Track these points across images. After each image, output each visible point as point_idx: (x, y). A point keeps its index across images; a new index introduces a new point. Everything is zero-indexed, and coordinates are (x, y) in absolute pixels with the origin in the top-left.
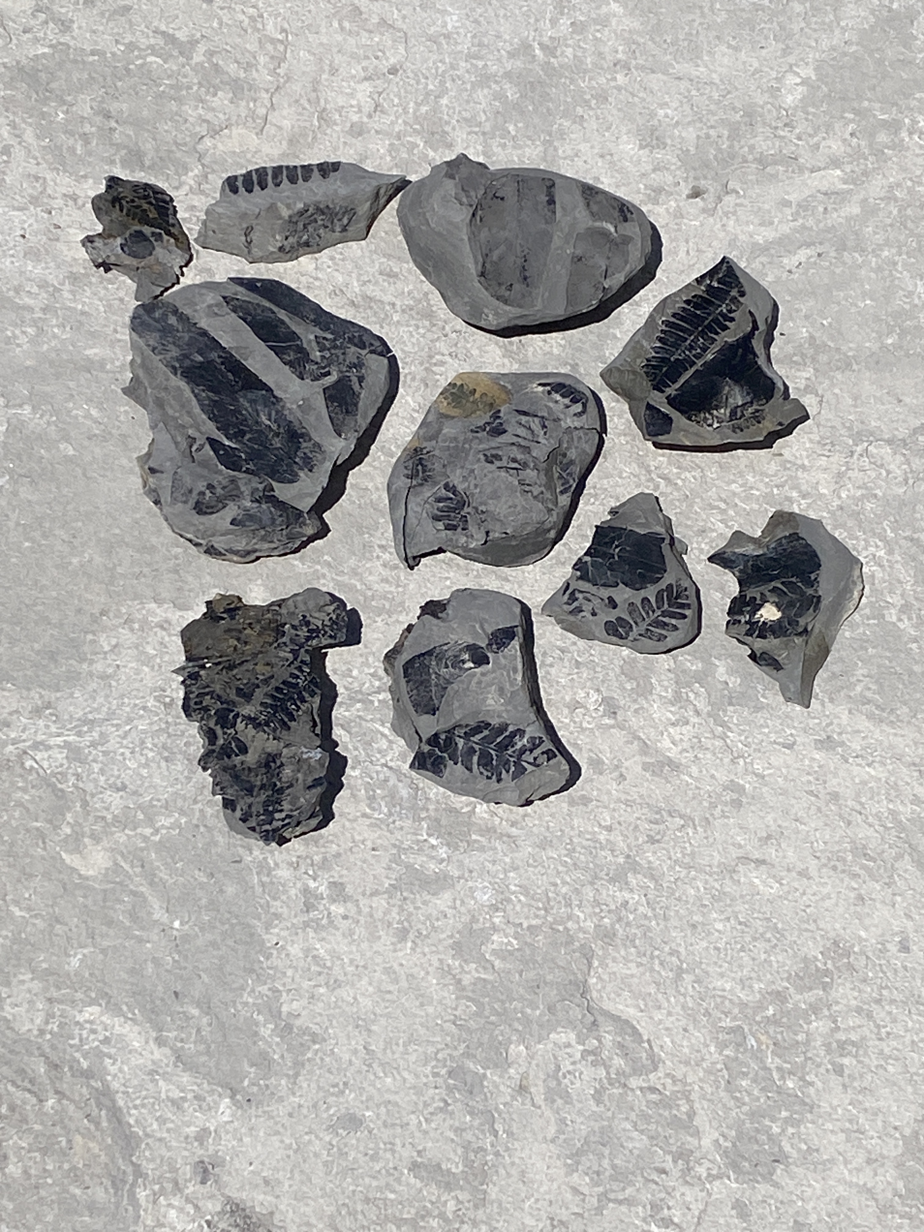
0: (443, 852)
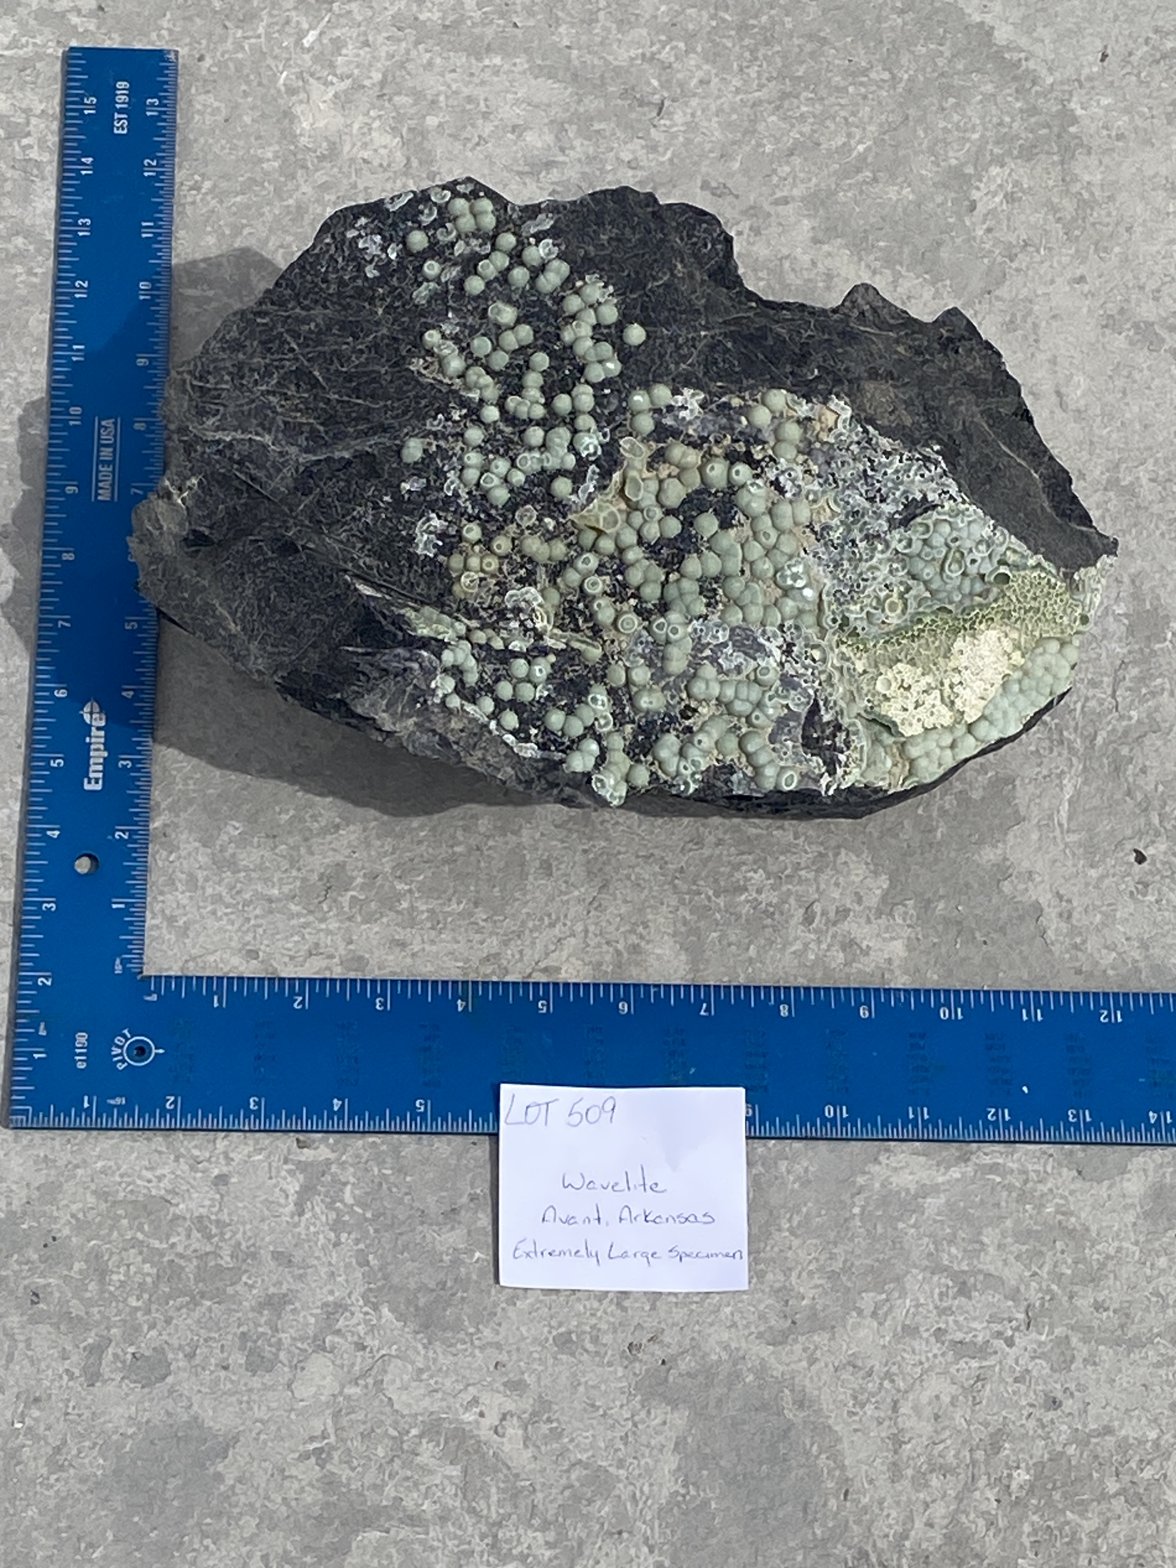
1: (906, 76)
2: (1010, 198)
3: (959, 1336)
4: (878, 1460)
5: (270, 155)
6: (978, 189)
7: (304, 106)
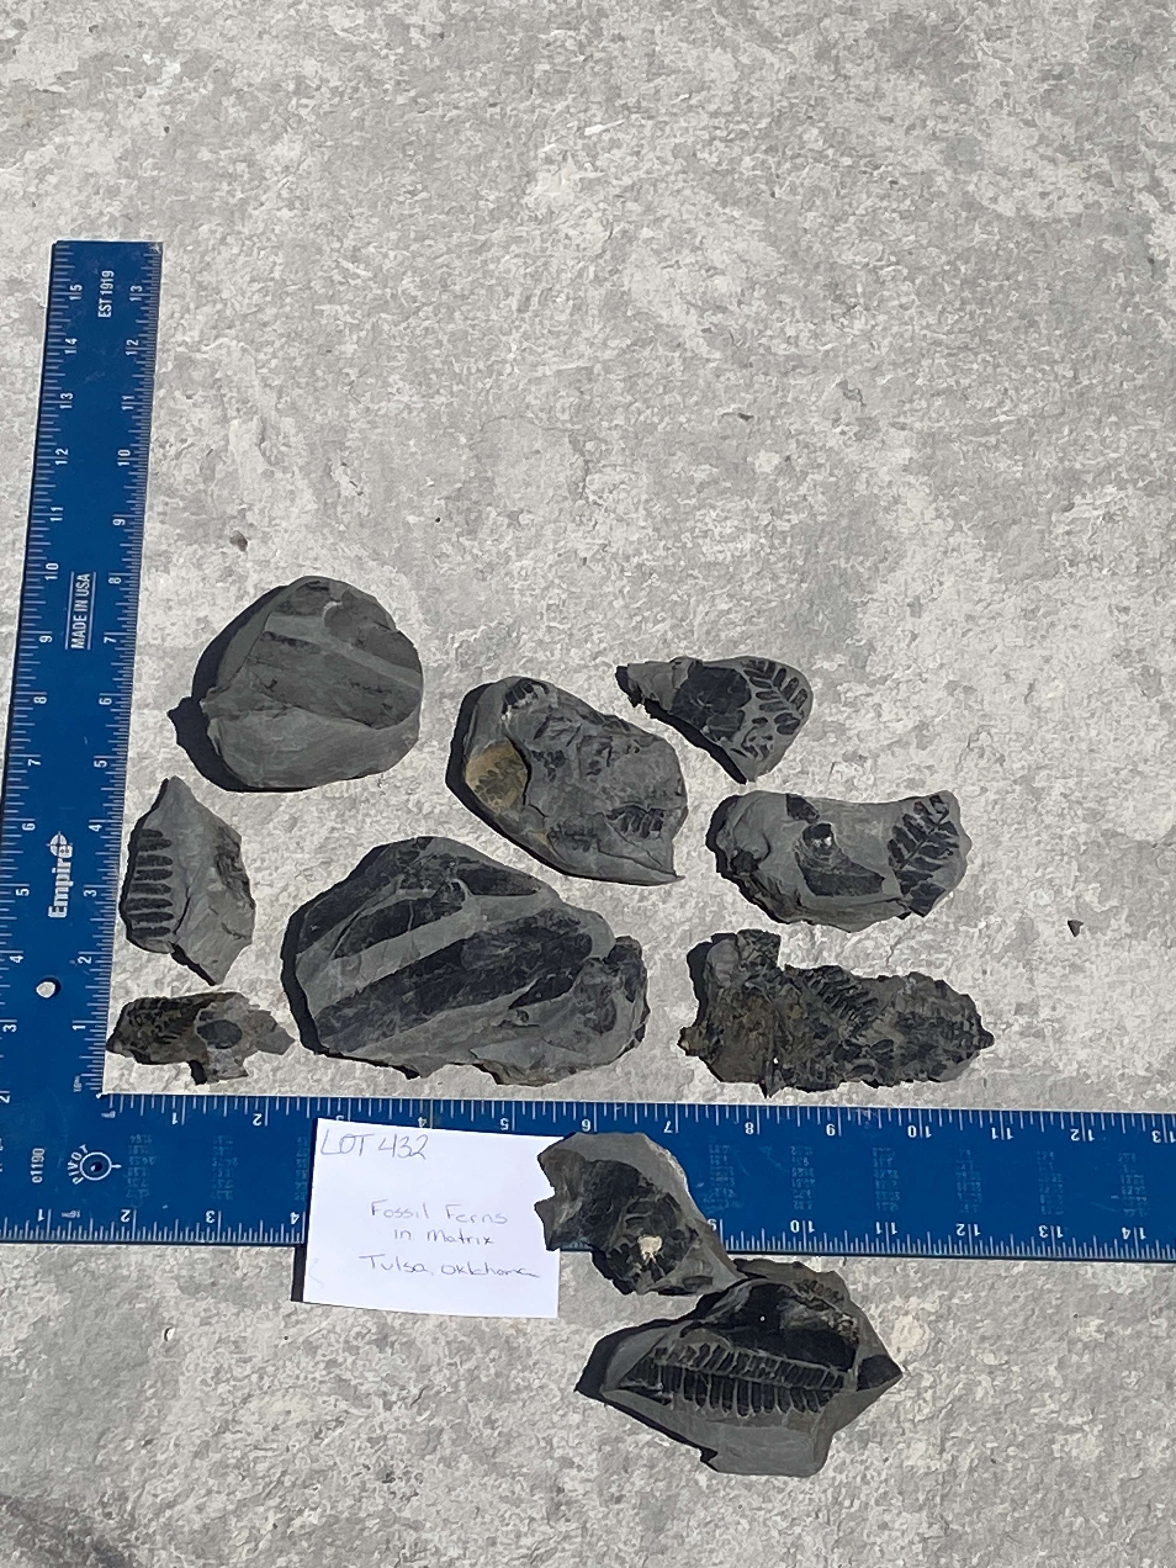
0: (994, 919)
1: (1086, 382)
2: (1109, 517)
3: (347, 1376)
4: (198, 1433)
5: (491, 198)
6: (1084, 496)
7: (548, 175)
